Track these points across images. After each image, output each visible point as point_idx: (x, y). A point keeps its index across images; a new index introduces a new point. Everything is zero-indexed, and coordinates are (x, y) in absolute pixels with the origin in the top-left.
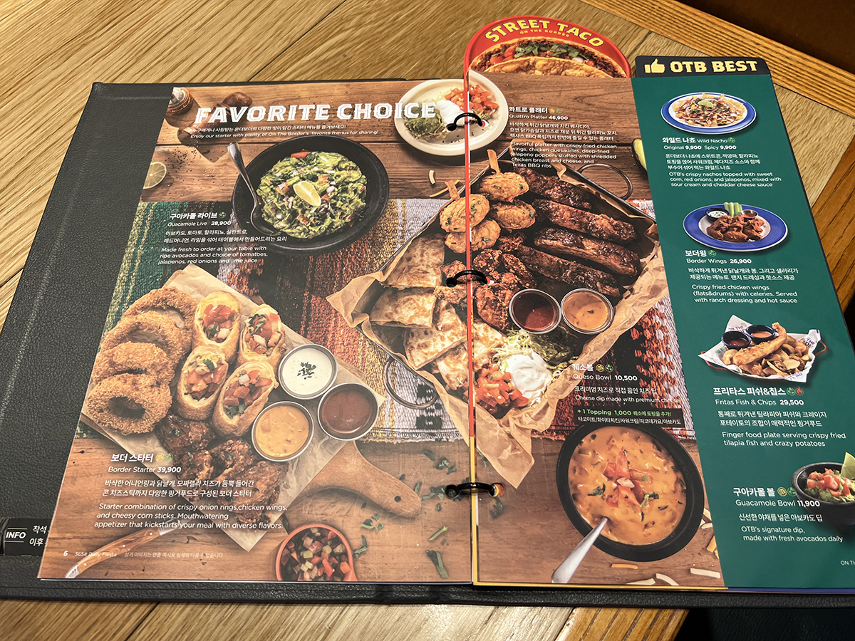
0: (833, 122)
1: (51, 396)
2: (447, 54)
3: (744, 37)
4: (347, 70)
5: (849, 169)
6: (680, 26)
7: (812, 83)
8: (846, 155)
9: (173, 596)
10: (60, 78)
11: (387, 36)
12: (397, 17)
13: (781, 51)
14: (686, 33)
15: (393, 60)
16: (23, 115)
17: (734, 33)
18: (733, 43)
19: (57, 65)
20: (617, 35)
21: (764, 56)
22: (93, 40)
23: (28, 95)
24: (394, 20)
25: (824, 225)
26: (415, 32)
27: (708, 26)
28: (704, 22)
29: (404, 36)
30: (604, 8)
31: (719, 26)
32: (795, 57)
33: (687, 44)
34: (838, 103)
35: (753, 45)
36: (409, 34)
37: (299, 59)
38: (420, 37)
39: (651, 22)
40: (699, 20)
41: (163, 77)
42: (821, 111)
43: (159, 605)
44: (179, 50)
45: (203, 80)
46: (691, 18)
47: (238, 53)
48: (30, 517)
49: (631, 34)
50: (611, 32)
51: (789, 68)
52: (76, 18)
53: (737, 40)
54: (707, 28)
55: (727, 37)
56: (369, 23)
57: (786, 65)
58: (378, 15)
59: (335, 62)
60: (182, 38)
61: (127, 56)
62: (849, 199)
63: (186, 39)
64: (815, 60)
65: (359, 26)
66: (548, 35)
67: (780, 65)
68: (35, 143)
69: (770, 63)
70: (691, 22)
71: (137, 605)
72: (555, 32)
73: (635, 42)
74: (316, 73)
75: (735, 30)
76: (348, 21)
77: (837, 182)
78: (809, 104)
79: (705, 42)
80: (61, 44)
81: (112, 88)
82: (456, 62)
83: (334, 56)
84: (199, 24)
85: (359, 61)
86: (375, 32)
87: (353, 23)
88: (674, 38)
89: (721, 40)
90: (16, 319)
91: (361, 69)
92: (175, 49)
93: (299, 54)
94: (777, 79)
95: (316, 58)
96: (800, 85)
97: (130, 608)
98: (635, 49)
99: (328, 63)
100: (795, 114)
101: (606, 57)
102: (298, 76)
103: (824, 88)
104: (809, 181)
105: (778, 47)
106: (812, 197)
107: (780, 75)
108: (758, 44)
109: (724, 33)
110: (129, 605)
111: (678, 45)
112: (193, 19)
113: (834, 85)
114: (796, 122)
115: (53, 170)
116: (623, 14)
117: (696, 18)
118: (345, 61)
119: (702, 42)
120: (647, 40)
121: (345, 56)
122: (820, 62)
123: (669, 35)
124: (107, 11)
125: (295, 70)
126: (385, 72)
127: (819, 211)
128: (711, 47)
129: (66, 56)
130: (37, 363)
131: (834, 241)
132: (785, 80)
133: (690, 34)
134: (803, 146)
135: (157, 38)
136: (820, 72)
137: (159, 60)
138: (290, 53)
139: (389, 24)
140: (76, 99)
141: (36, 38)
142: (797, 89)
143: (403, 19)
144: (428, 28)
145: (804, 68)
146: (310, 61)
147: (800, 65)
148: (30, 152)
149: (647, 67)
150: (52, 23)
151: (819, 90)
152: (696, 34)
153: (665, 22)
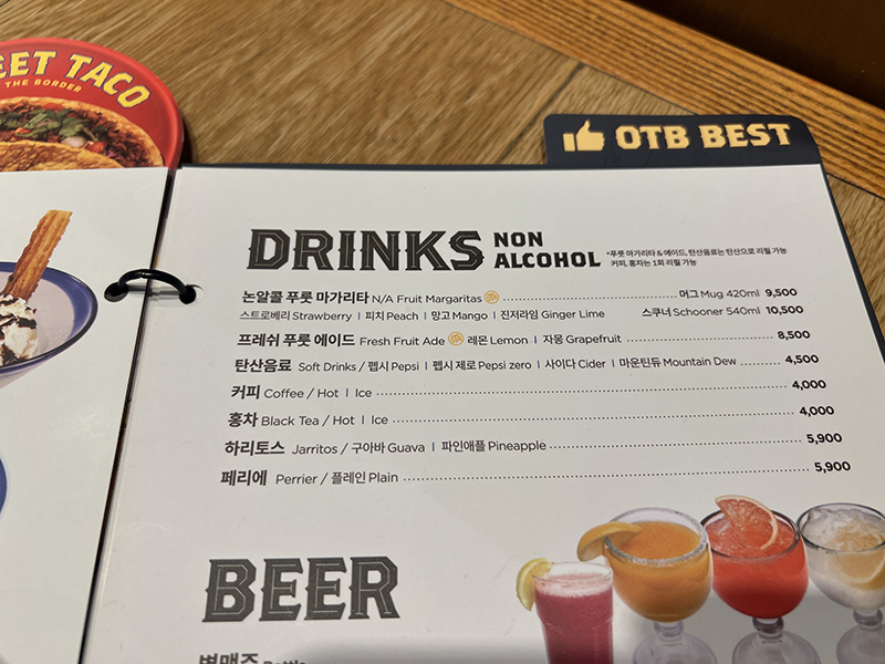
3: (761, 76)
6: (637, 53)
13: (835, 104)
14: (651, 67)
17: (742, 67)
18: (740, 88)
21: (802, 114)
27: (691, 54)
28: (684, 46)
31: (712, 54)
32: (862, 115)
33: (652, 91)
35: (780, 91)
39: (582, 45)
40: (673, 41)
46: (660, 38)
49: (543, 68)
51: (853, 140)
53: (749, 81)
54: (690, 57)
55: (728, 75)
57: (846, 133)
67: (834, 134)
69: (816, 129)
73: (551, 86)
75: (743, 61)
79: (687, 85)
88: (627, 77)
89: (718, 81)
105: (829, 96)
108: (788, 89)
109: (724, 69)
111: (634, 92)
116: (528, 28)
117: (667, 37)
119: (679, 85)
120: (576, 82)
123: (618, 73)
128: (698, 97)
133: (657, 70)
152: (669, 69)
153: (610, 46)
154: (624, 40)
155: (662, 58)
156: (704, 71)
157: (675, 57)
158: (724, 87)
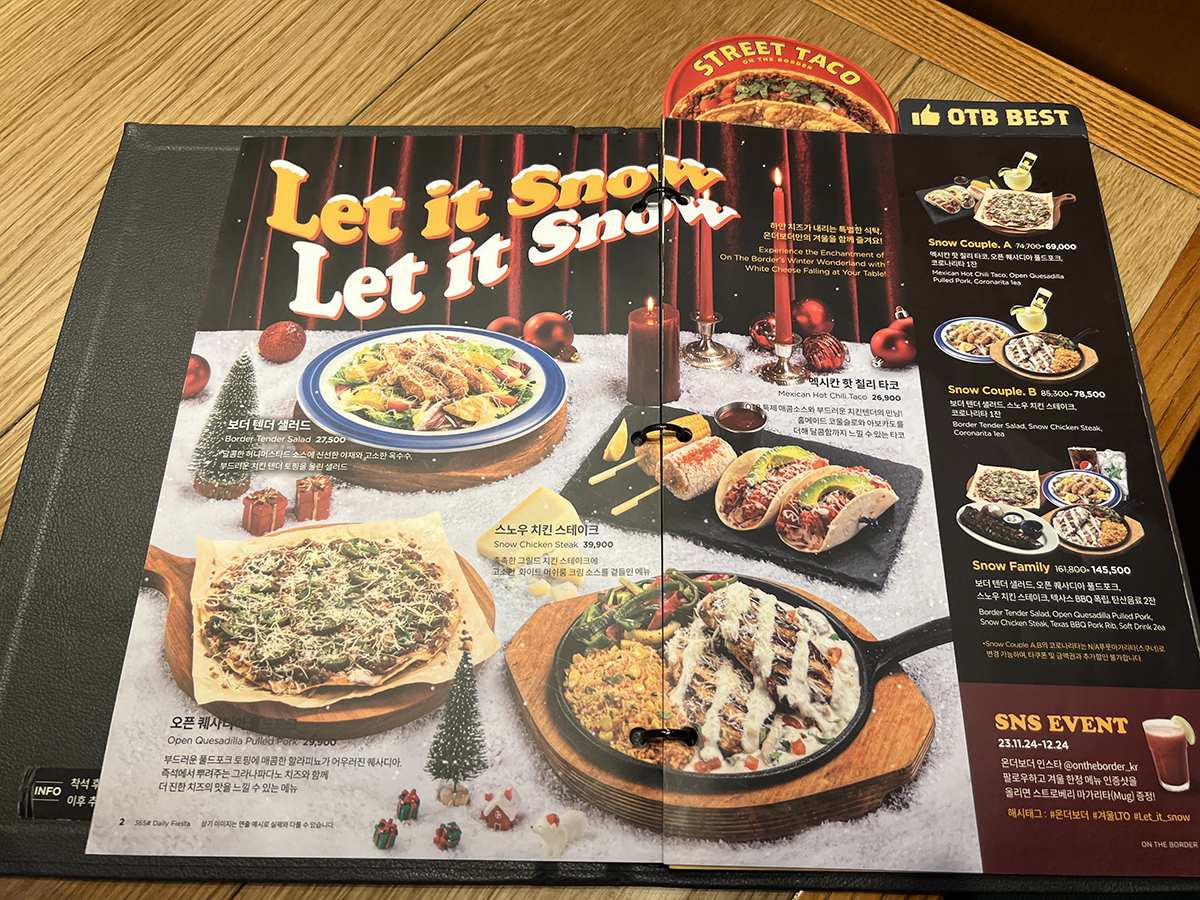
0: (1170, 203)
1: (87, 595)
2: (633, 87)
3: (1052, 71)
4: (490, 109)
5: (1188, 274)
6: (963, 51)
7: (1145, 143)
8: (1185, 253)
9: (263, 876)
10: (77, 113)
11: (548, 58)
12: (562, 28)
13: (1103, 94)
14: (972, 62)
15: (556, 95)
16: (25, 170)
17: (1039, 64)
18: (1036, 80)
19: (71, 92)
20: (874, 64)
21: (1079, 101)
22: (123, 53)
23: (30, 138)
24: (557, 31)
25: (1150, 356)
26: (586, 52)
27: (1002, 52)
28: (997, 46)
29: (571, 58)
30: (857, 20)
31: (1018, 53)
32: (1122, 102)
33: (972, 80)
34: (1178, 174)
35: (1065, 83)
36: (578, 55)
37: (421, 91)
38: (595, 58)
39: (922, 44)
40: (990, 42)
41: (226, 115)
42: (1156, 187)
43: (245, 887)
44: (247, 72)
45: (283, 121)
46: (979, 39)
47: (333, 78)
48: (66, 766)
49: (894, 61)
50: (865, 59)
51: (1113, 120)
52: (95, 18)
53: (1042, 74)
54: (1002, 55)
55: (1027, 69)
56: (521, 37)
57: (1108, 114)
58: (534, 24)
59: (473, 96)
60: (251, 54)
61: (172, 80)
62: (1184, 320)
63: (257, 56)
64: (1151, 108)
65: (506, 40)
66: (782, 66)
67: (1100, 115)
68: (46, 213)
69: (1088, 112)
70: (979, 46)
71: (216, 886)
72: (792, 62)
73: (900, 75)
74: (445, 113)
76: (491, 32)
77: (1171, 293)
78: (1138, 176)
79: (998, 76)
80: (75, 58)
81: (153, 133)
82: (644, 101)
83: (471, 87)
84: (274, 32)
85: (508, 95)
86: (530, 50)
87: (498, 35)
88: (954, 69)
89: (1020, 74)
90: (32, 482)
91: (510, 108)
92: (242, 70)
93: (421, 84)
94: (1096, 137)
95: (446, 89)
96: (1127, 146)
97: (207, 889)
98: (899, 86)
99: (462, 99)
100: (1118, 190)
101: (863, 102)
102: (419, 118)
103: (1160, 152)
104: (1131, 293)
105: (1100, 87)
106: (1135, 314)
107: (1100, 131)
108: (1071, 82)
109: (1023, 64)
110: (204, 886)
111: (959, 81)
112: (266, 24)
113: (1174, 146)
114: (1119, 202)
115: (72, 257)
116: (883, 30)
117: (986, 39)
118: (487, 95)
119: (992, 76)
120: (917, 72)
121: (487, 87)
122: (1157, 111)
123: (948, 66)
124: (139, 9)
125: (415, 108)
126: (545, 113)
127: (1144, 337)
128: (1005, 86)
129: (82, 80)
130: (65, 546)
131: (1162, 381)
132: (1107, 139)
133: (976, 64)
134: (1127, 237)
135: (216, 53)
136: (1156, 127)
137: (219, 87)
138: (409, 81)
139: (550, 39)
140: (100, 147)
141: (39, 48)
142: (1123, 152)
143: (571, 32)
144: (606, 46)
145: (1134, 121)
146: (436, 95)
147: (1128, 115)
148: (38, 227)
149: (915, 116)
150: (60, 25)
151: (1153, 154)
152: (985, 64)
153: (942, 45)
154: (953, 40)
155: (980, 56)
156: (1011, 66)
157: (990, 55)
158: (1024, 79)
